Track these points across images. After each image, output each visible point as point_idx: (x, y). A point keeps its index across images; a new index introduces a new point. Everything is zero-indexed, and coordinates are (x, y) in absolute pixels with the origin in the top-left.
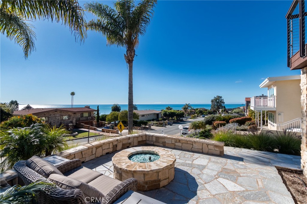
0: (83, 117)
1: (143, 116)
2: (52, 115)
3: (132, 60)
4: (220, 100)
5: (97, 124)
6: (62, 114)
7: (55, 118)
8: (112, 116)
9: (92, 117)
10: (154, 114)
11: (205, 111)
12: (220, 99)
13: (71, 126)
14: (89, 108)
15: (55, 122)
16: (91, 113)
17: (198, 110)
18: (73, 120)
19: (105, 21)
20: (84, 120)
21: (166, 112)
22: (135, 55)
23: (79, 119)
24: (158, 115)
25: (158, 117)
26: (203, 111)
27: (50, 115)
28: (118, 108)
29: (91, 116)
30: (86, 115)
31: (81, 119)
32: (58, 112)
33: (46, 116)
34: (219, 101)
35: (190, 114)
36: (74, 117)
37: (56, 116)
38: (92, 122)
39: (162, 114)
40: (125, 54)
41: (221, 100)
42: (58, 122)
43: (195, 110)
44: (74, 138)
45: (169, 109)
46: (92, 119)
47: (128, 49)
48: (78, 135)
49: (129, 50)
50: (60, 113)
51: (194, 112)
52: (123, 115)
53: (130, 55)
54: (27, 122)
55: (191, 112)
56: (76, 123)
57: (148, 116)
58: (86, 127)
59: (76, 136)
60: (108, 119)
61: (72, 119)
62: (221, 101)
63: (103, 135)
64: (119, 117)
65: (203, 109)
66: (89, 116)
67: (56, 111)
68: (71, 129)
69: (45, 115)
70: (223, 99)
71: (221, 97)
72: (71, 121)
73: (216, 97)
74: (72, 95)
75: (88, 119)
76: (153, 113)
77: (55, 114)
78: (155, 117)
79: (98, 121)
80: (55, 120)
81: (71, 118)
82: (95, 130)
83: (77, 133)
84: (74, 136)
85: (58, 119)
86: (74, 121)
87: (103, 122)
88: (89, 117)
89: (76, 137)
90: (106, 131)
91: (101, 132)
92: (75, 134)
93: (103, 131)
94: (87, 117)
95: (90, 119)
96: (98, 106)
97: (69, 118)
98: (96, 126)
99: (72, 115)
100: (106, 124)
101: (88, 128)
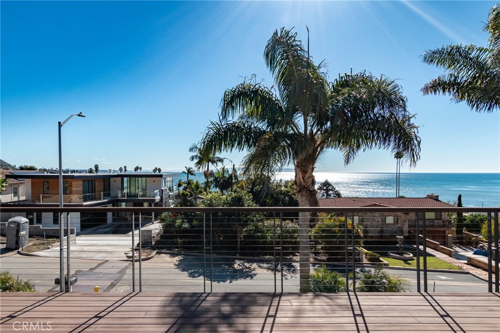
0: (424, 219)
2: (369, 214)
5: (457, 239)
6: (384, 214)
7: (374, 219)
9: (443, 222)
13: (401, 240)
15: (373, 227)
18: (403, 225)
27: (366, 214)
29: (441, 219)
30: (430, 215)
36: (405, 221)
38: (444, 232)
42: (377, 227)
44: (407, 266)
46: (444, 226)
48: (413, 260)
56: (409, 232)
59: (409, 262)
61: (401, 224)
63: (468, 273)
66: (436, 219)
68: (400, 246)
72: (400, 228)
75: (435, 224)
79: (459, 232)
80: (373, 223)
81: (399, 222)
82: (451, 256)
83: (411, 255)
84: (406, 261)
85: (378, 221)
86: (406, 228)
87: (475, 235)
88: (436, 221)
89: (409, 264)
90: (479, 264)
91: (466, 265)
92: (407, 256)
93: (471, 262)
94: (433, 220)
95: (439, 226)
96: (460, 197)
97: (396, 221)
98: (455, 243)
99: (400, 216)
100: (483, 241)
101: (435, 248)
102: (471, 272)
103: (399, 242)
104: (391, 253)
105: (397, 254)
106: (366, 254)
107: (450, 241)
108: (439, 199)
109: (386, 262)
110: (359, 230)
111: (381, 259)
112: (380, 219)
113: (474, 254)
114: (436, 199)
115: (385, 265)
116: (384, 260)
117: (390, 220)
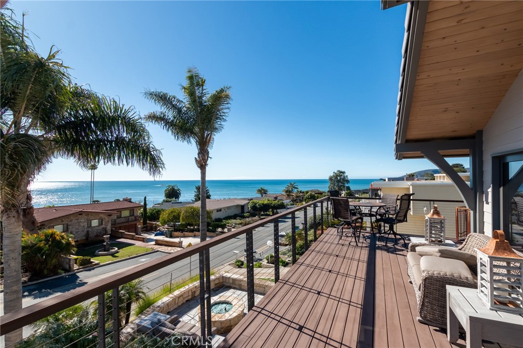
0: (121, 217)
1: (219, 210)
2: (74, 221)
3: (206, 165)
4: (342, 177)
5: (144, 228)
6: (90, 217)
7: (79, 225)
8: (169, 215)
9: (135, 217)
10: (237, 206)
11: (319, 195)
12: (342, 175)
13: (107, 239)
14: (130, 202)
15: (78, 232)
16: (134, 210)
17: (309, 194)
18: (107, 225)
19: (170, 115)
20: (122, 223)
21: (256, 204)
22: (209, 158)
23: (115, 221)
24: (243, 207)
25: (243, 211)
26: (316, 195)
27: (71, 221)
28: (176, 192)
29: (133, 215)
30: (126, 214)
31: (118, 221)
32: (84, 215)
33: (64, 223)
34: (340, 179)
35: (295, 200)
36: (109, 221)
37: (80, 222)
38: (136, 224)
39: (249, 206)
40: (195, 158)
41: (344, 177)
42: (83, 231)
43: (303, 193)
44: (115, 260)
45: (262, 191)
46: (136, 220)
47: (199, 151)
48: (118, 252)
49: (202, 153)
50: (86, 217)
51: (302, 197)
52: (188, 214)
53: (203, 160)
54: (50, 243)
55: (297, 197)
56: (112, 230)
57: (226, 209)
58: (129, 237)
59: (116, 255)
60: (163, 220)
61: (105, 224)
62: (343, 179)
63: (158, 251)
64: (181, 218)
65: (317, 192)
66: (130, 216)
67: (80, 214)
68: (107, 243)
69: (62, 221)
70: (347, 176)
71: (344, 173)
72: (104, 228)
73: (336, 172)
74: (92, 169)
75: (130, 220)
76: (236, 204)
77: (78, 219)
78: (238, 211)
79: (145, 223)
80: (78, 229)
81: (104, 223)
82: (144, 242)
83: (116, 249)
84: (113, 255)
85: (84, 226)
86: (109, 227)
87: (154, 223)
88: (130, 218)
89: (116, 257)
90: (163, 243)
91: (154, 246)
92: (113, 250)
93: (158, 243)
94: (128, 217)
95: (133, 221)
96: (145, 198)
97: (101, 223)
98: (142, 231)
99: (105, 218)
100: (159, 226)
101: (133, 238)
102: (159, 250)
103: (106, 241)
104: (99, 251)
105: (104, 251)
106: (76, 260)
107: (140, 230)
108: (132, 201)
109: (97, 262)
110: (70, 239)
111: (92, 260)
112: (85, 224)
113: (155, 236)
114: (130, 201)
115: (96, 264)
116: (95, 260)
117: (95, 223)
